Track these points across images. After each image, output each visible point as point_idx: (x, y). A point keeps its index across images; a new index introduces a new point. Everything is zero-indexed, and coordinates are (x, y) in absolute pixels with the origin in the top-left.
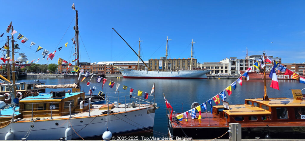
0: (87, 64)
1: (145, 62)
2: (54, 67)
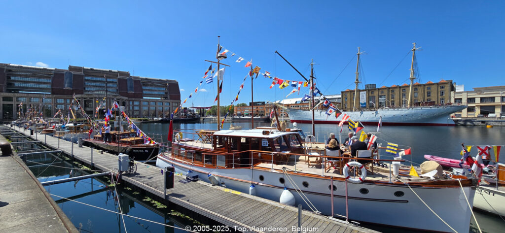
0: (260, 103)
2: (231, 109)
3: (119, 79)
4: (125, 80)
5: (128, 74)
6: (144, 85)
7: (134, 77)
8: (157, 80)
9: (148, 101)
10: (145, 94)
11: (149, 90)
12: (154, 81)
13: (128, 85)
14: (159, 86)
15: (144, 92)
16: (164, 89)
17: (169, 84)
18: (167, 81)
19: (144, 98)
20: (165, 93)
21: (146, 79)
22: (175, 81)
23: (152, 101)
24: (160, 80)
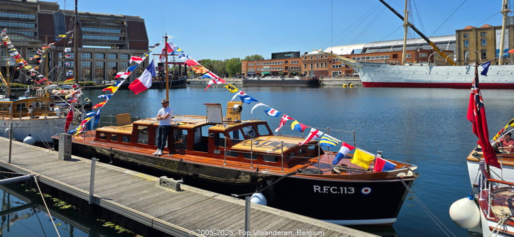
0: (291, 55)
1: (433, 40)
2: (236, 64)
3: (40, 15)
4: (51, 16)
5: (55, 7)
6: (84, 25)
7: (66, 12)
8: (108, 16)
9: (92, 53)
10: (86, 40)
11: (92, 33)
12: (102, 18)
13: (56, 24)
14: (110, 26)
15: (84, 37)
16: (119, 32)
17: (128, 22)
18: (125, 17)
19: (84, 46)
20: (120, 38)
21: (87, 14)
22: (137, 18)
23: (99, 53)
24: (112, 16)
